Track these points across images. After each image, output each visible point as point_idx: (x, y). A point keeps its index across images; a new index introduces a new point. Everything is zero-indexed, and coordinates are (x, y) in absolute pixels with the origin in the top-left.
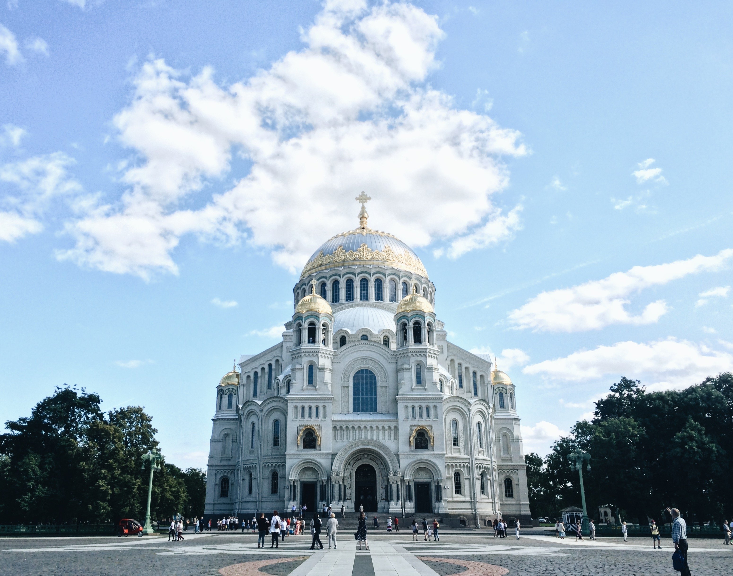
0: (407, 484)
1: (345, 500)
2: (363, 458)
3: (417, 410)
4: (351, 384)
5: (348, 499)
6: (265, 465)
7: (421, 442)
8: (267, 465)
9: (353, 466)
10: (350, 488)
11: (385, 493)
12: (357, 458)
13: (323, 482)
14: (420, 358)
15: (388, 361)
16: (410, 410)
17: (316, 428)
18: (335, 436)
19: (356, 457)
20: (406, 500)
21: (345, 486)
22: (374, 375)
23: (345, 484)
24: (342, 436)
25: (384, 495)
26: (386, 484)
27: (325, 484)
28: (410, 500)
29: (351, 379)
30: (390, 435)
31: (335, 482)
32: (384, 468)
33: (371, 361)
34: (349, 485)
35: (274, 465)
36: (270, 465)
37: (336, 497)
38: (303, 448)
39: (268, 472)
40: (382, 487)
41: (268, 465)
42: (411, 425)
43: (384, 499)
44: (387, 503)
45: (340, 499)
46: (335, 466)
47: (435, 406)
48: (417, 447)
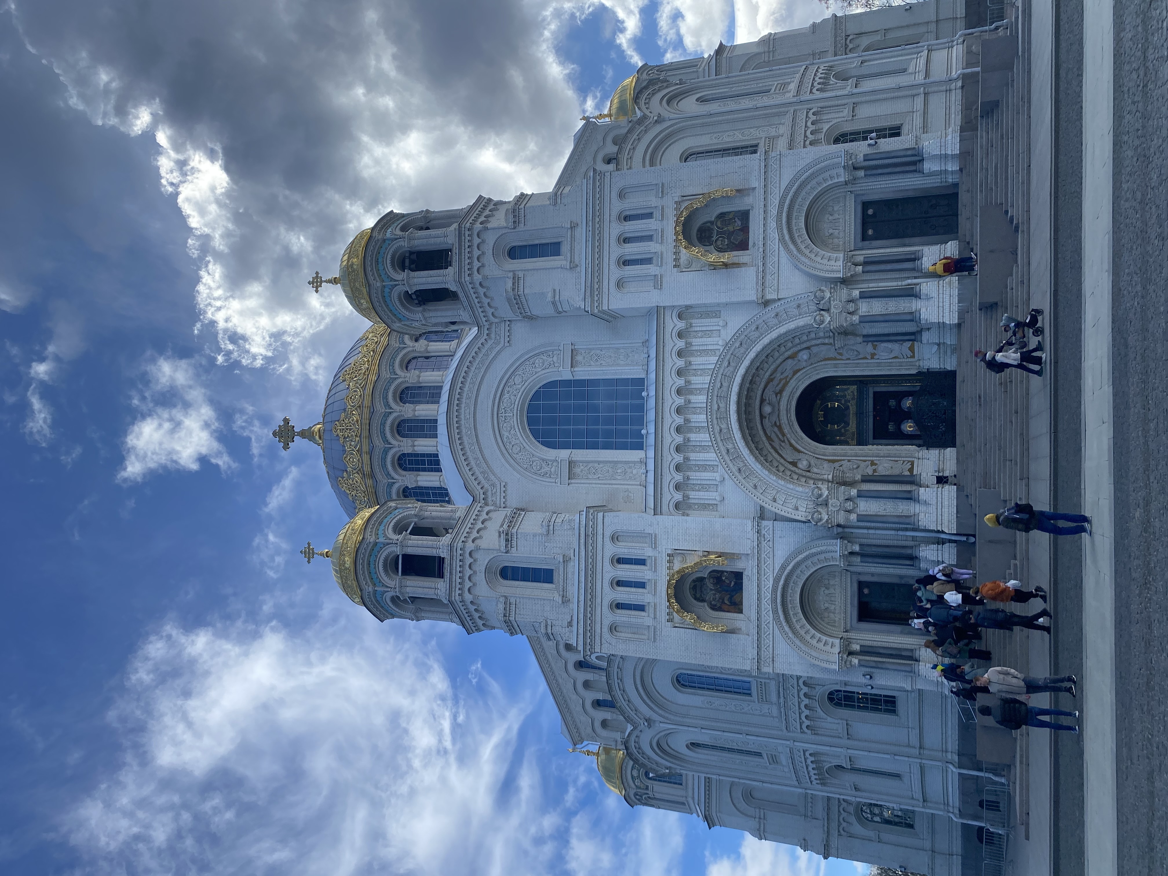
0: (860, 268)
1: (913, 480)
2: (774, 418)
3: (632, 250)
4: (564, 454)
5: (911, 470)
6: (808, 727)
7: (730, 234)
8: (807, 723)
9: (799, 451)
10: (873, 463)
11: (890, 345)
12: (773, 436)
13: (852, 553)
14: (488, 248)
15: (504, 347)
16: (630, 270)
17: (677, 566)
18: (705, 507)
19: (769, 438)
20: (914, 269)
21: (866, 480)
22: (544, 386)
23: (858, 477)
24: (704, 487)
25: (896, 346)
26: (860, 339)
27: (857, 548)
28: (915, 258)
29: (552, 454)
30: (707, 333)
31: (850, 512)
32: (808, 348)
33: (507, 396)
34: (863, 465)
35: (806, 701)
36: (807, 712)
37: (903, 508)
38: (742, 613)
39: (829, 719)
40: (873, 356)
41: (807, 717)
42: (675, 266)
43: (912, 349)
44: (926, 336)
45: (909, 497)
46: (797, 509)
47: (621, 195)
48: (743, 246)
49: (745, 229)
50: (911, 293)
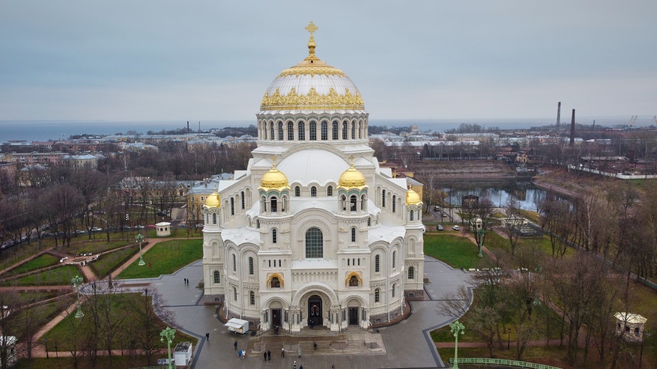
0: (343, 310)
1: (301, 321)
3: (351, 261)
4: (304, 239)
5: (303, 319)
6: (245, 287)
7: (353, 282)
9: (306, 297)
14: (355, 224)
15: (331, 223)
16: (346, 261)
17: (280, 275)
18: (293, 279)
20: (342, 321)
21: (301, 312)
22: (321, 232)
24: (298, 279)
25: (328, 316)
26: (329, 311)
27: (287, 312)
28: (345, 320)
29: (304, 235)
30: (331, 279)
32: (328, 301)
33: (319, 223)
35: (251, 288)
36: (248, 287)
39: (247, 291)
40: (326, 310)
42: (347, 272)
44: (329, 322)
45: (298, 321)
46: (294, 303)
47: (364, 259)
48: (350, 285)
49: (354, 285)
50: (337, 322)
